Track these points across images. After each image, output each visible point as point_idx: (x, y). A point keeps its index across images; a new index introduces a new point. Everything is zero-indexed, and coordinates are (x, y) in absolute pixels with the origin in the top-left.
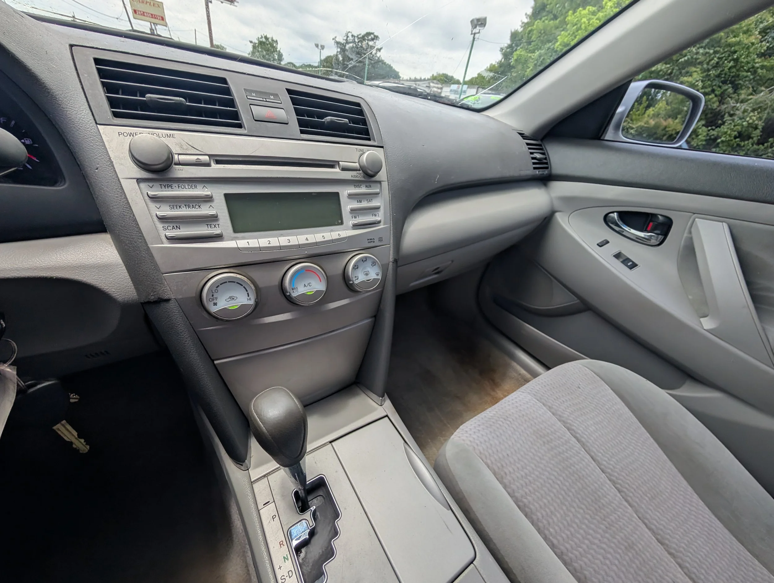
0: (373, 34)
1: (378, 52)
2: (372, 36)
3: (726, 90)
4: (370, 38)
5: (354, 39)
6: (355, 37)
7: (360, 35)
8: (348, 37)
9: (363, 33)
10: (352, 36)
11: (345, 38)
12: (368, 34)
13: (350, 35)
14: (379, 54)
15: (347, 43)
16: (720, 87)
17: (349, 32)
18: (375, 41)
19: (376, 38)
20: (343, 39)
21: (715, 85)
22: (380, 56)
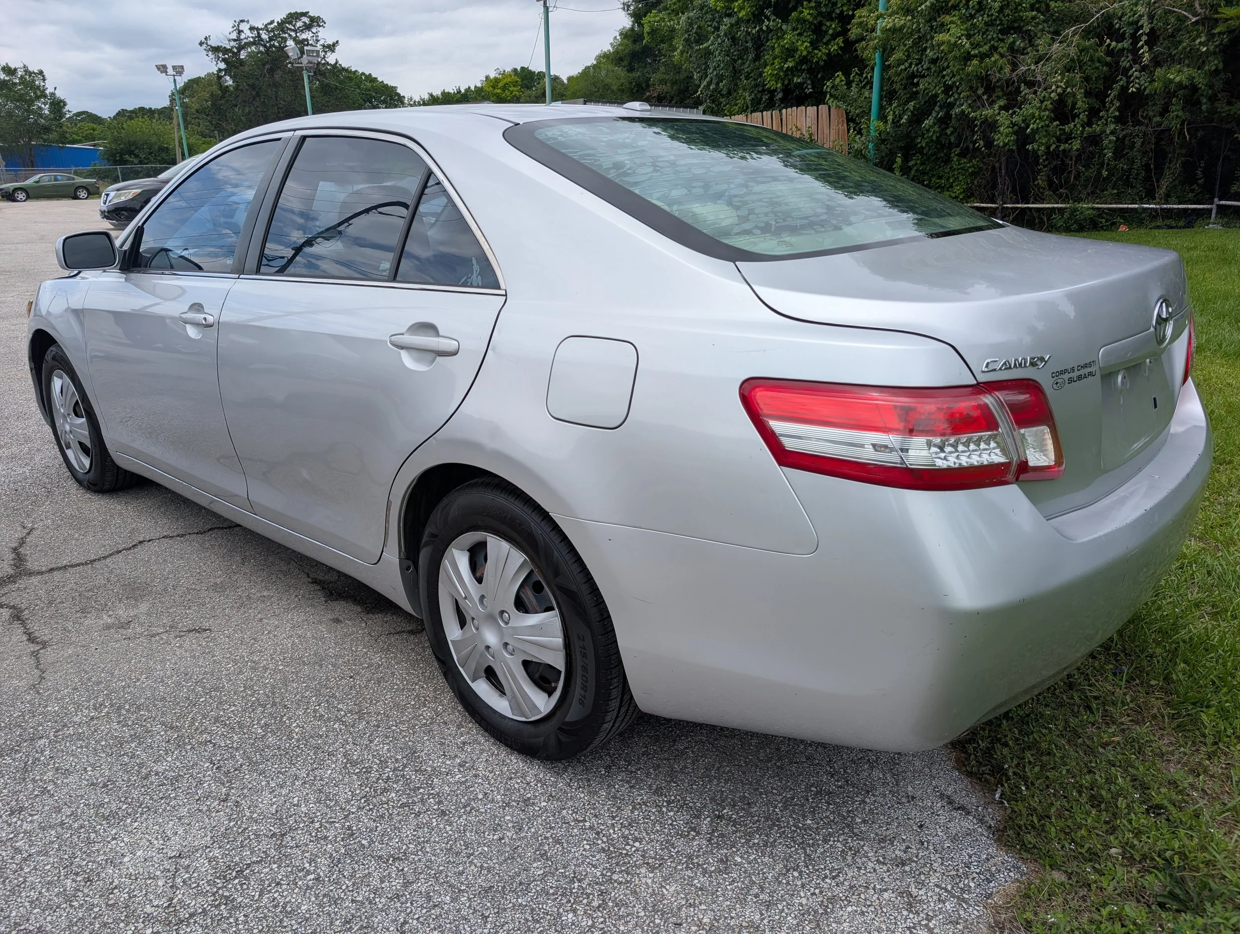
0: (305, 14)
1: (329, 54)
2: (306, 20)
3: (1014, 42)
4: (299, 24)
5: (259, 35)
6: (258, 29)
7: (272, 22)
8: (240, 32)
9: (279, 17)
10: (252, 29)
11: (234, 36)
12: (294, 17)
13: (245, 27)
14: (331, 59)
15: (240, 48)
16: (1002, 40)
17: (242, 21)
18: (314, 30)
19: (315, 22)
20: (229, 40)
21: (993, 39)
22: (336, 63)
